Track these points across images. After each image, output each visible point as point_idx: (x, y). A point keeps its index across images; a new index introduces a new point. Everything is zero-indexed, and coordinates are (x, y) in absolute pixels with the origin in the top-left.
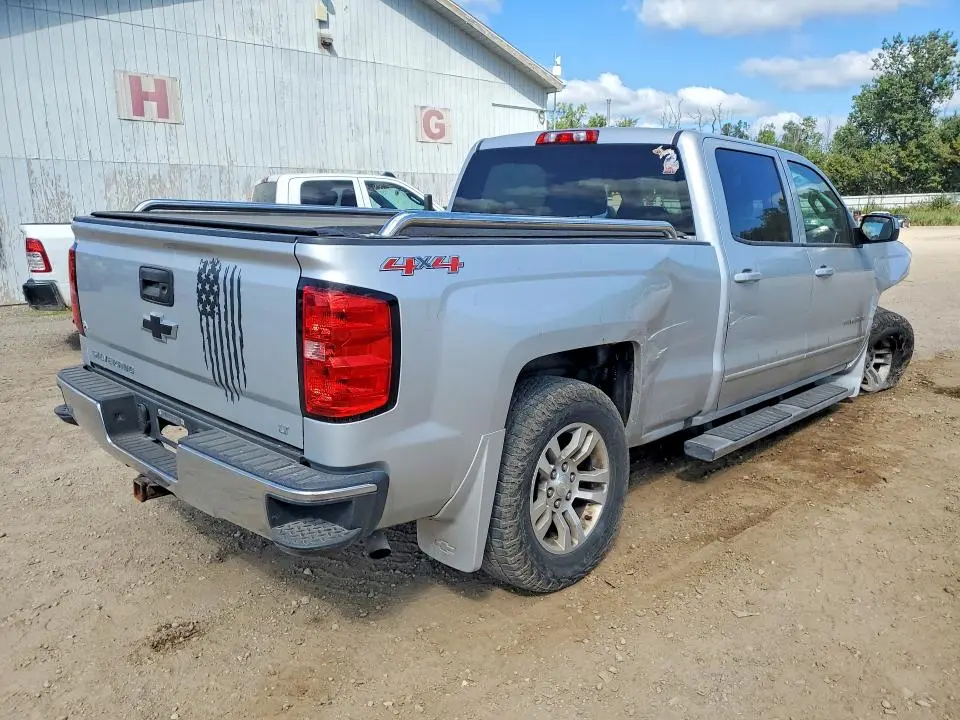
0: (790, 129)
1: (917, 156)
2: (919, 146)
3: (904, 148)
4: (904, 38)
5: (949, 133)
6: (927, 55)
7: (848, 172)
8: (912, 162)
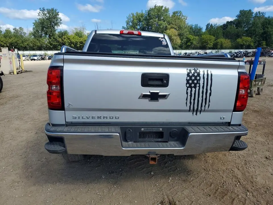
0: (15, 30)
1: (54, 41)
2: (54, 38)
3: (50, 39)
4: (45, 8)
5: (60, 35)
6: (52, 14)
7: (37, 44)
8: (53, 42)
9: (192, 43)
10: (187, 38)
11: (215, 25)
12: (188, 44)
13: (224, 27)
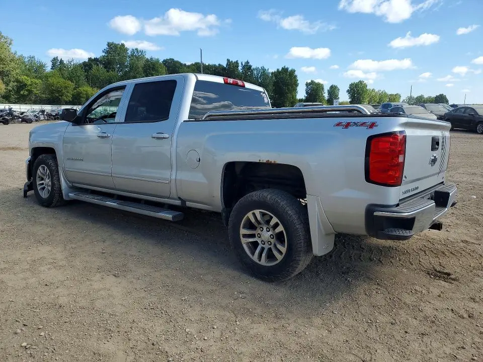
9: (30, 92)
10: (17, 81)
11: (70, 62)
12: (22, 93)
13: (85, 66)
